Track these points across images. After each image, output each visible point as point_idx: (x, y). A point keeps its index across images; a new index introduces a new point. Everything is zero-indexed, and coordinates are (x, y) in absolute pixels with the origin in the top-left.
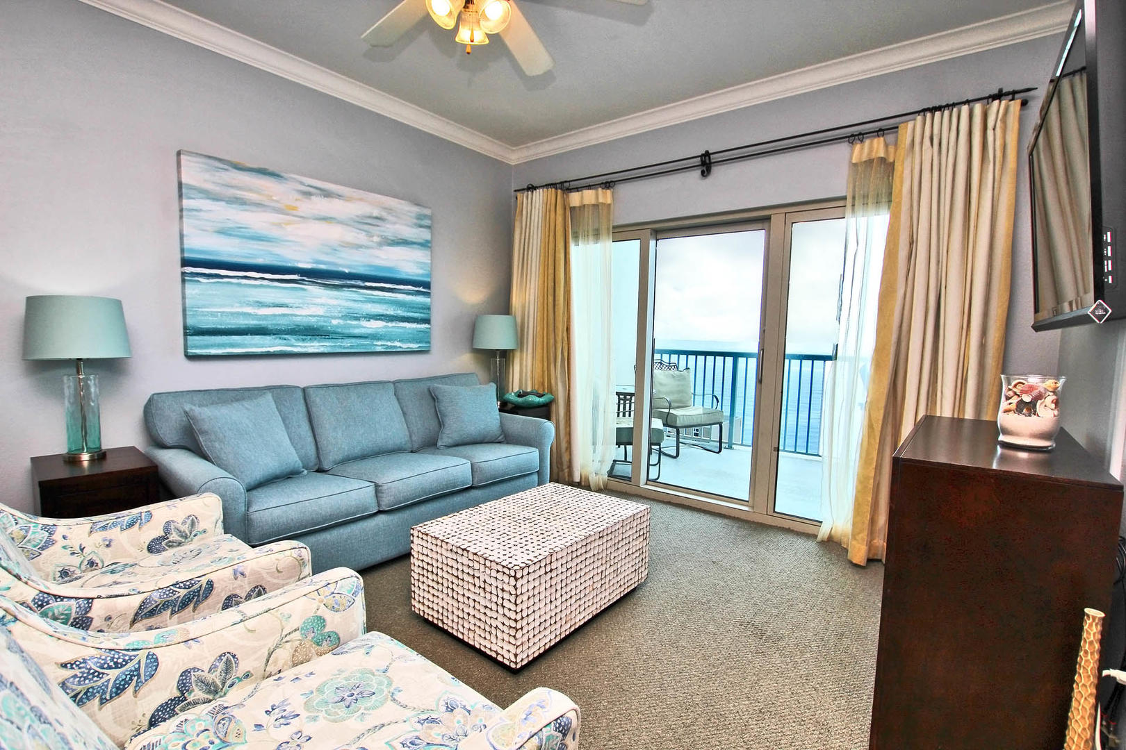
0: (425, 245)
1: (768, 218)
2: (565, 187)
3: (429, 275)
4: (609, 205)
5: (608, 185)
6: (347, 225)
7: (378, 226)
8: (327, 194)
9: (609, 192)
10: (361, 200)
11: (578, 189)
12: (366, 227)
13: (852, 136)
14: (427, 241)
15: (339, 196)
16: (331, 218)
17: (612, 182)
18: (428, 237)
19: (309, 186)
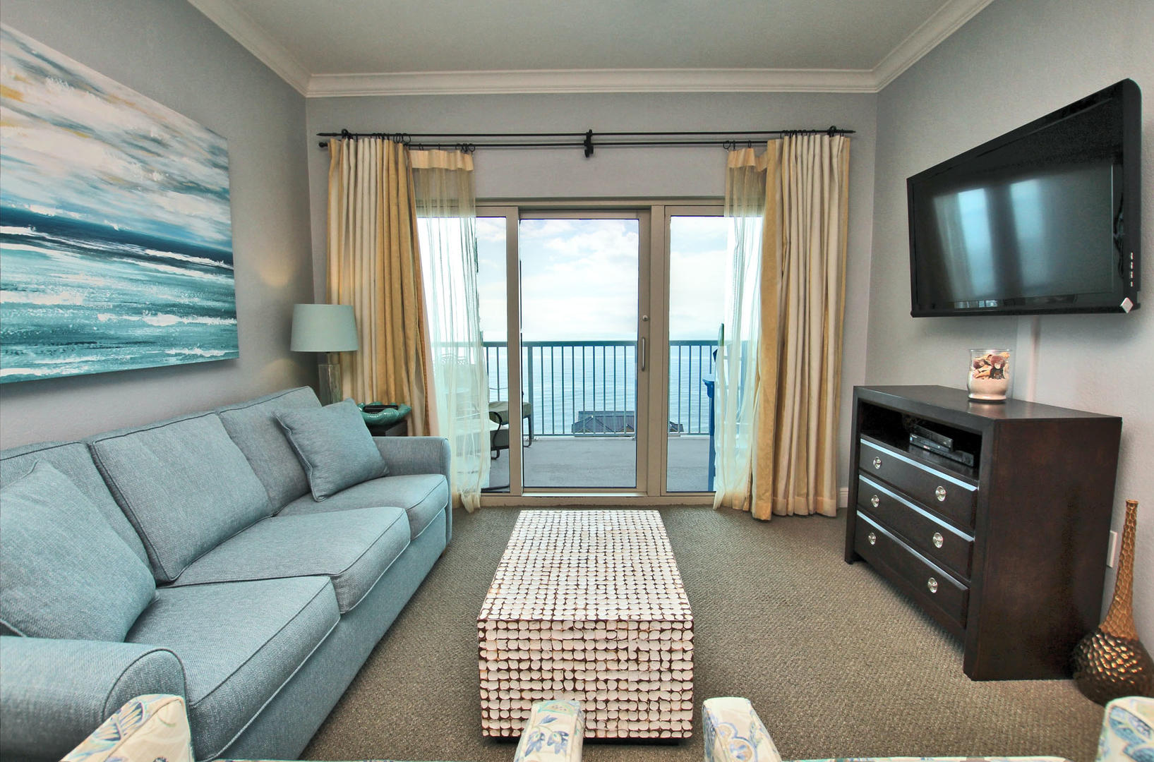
0: (222, 195)
1: (648, 209)
2: (406, 142)
3: (229, 243)
4: (470, 172)
5: (466, 148)
6: (113, 146)
7: (159, 155)
8: (75, 82)
9: (468, 157)
10: (131, 105)
11: (421, 147)
12: (141, 154)
13: (727, 142)
14: (226, 191)
15: (96, 90)
16: (86, 128)
17: (471, 145)
18: (226, 184)
19: (39, 56)
